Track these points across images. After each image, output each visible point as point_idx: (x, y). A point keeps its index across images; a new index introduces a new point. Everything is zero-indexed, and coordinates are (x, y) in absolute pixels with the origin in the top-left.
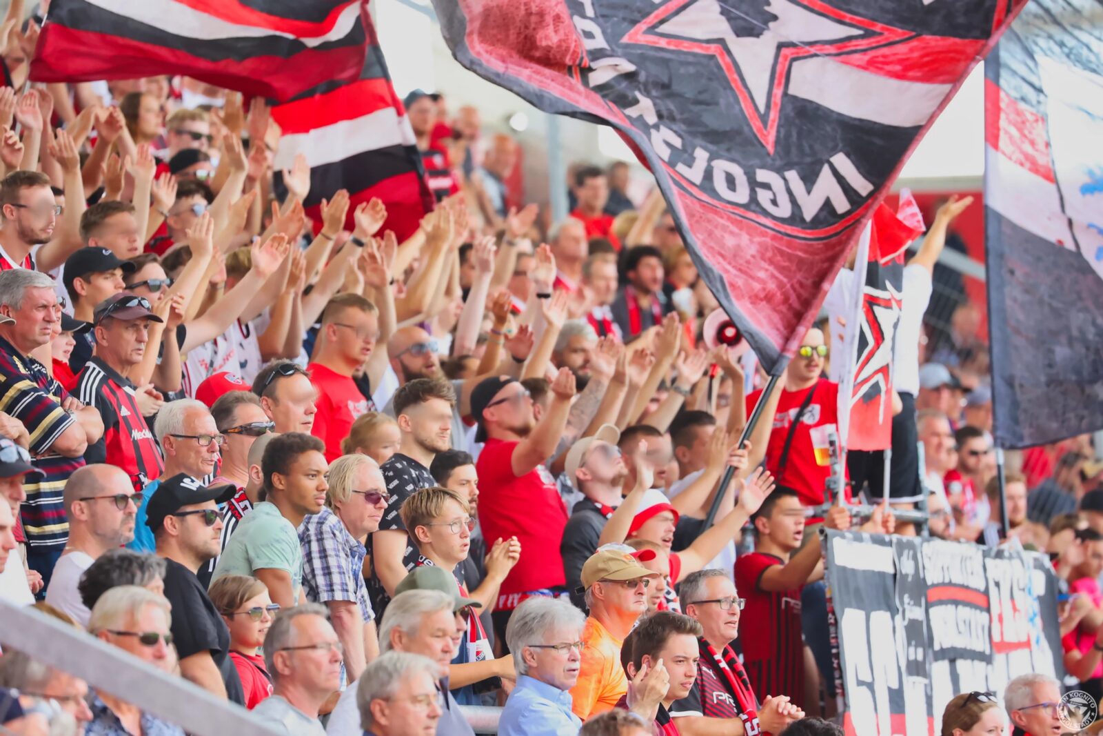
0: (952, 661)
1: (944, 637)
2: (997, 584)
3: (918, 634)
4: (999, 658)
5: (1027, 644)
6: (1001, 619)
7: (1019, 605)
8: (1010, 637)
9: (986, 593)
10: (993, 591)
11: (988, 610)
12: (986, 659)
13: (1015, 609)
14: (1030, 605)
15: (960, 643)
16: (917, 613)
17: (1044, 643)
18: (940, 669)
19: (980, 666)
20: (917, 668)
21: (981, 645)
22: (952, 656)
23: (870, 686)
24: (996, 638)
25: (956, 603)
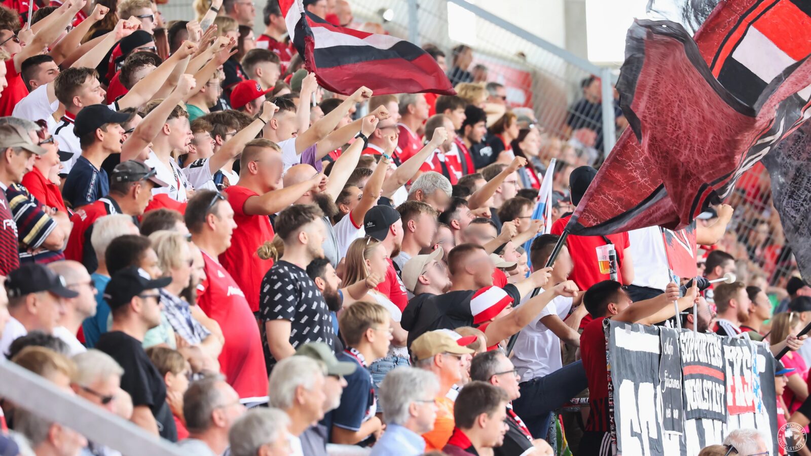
0: (699, 419)
1: (694, 402)
2: (731, 364)
3: (674, 399)
4: (732, 419)
5: (752, 408)
6: (733, 390)
7: (747, 379)
8: (740, 402)
9: (723, 370)
10: (728, 369)
11: (725, 384)
12: (723, 419)
13: (744, 383)
14: (754, 379)
15: (704, 406)
16: (675, 384)
17: (763, 408)
18: (690, 426)
19: (718, 423)
20: (673, 425)
21: (718, 408)
22: (699, 416)
23: (639, 436)
24: (730, 403)
25: (702, 377)
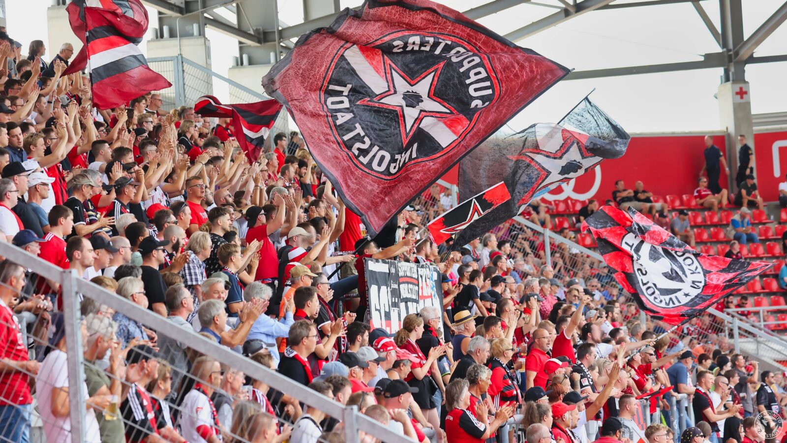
0: (406, 303)
1: (405, 294)
2: (421, 276)
3: (396, 293)
4: (421, 302)
5: (431, 296)
6: (422, 288)
7: (428, 283)
8: (425, 294)
9: (418, 279)
10: (420, 279)
11: (418, 286)
12: (417, 301)
13: (427, 285)
14: (431, 283)
15: (409, 296)
16: (395, 286)
17: (437, 296)
18: (402, 305)
19: (415, 304)
20: (395, 305)
21: (414, 297)
22: (406, 300)
23: (379, 311)
24: (420, 294)
25: (408, 283)
